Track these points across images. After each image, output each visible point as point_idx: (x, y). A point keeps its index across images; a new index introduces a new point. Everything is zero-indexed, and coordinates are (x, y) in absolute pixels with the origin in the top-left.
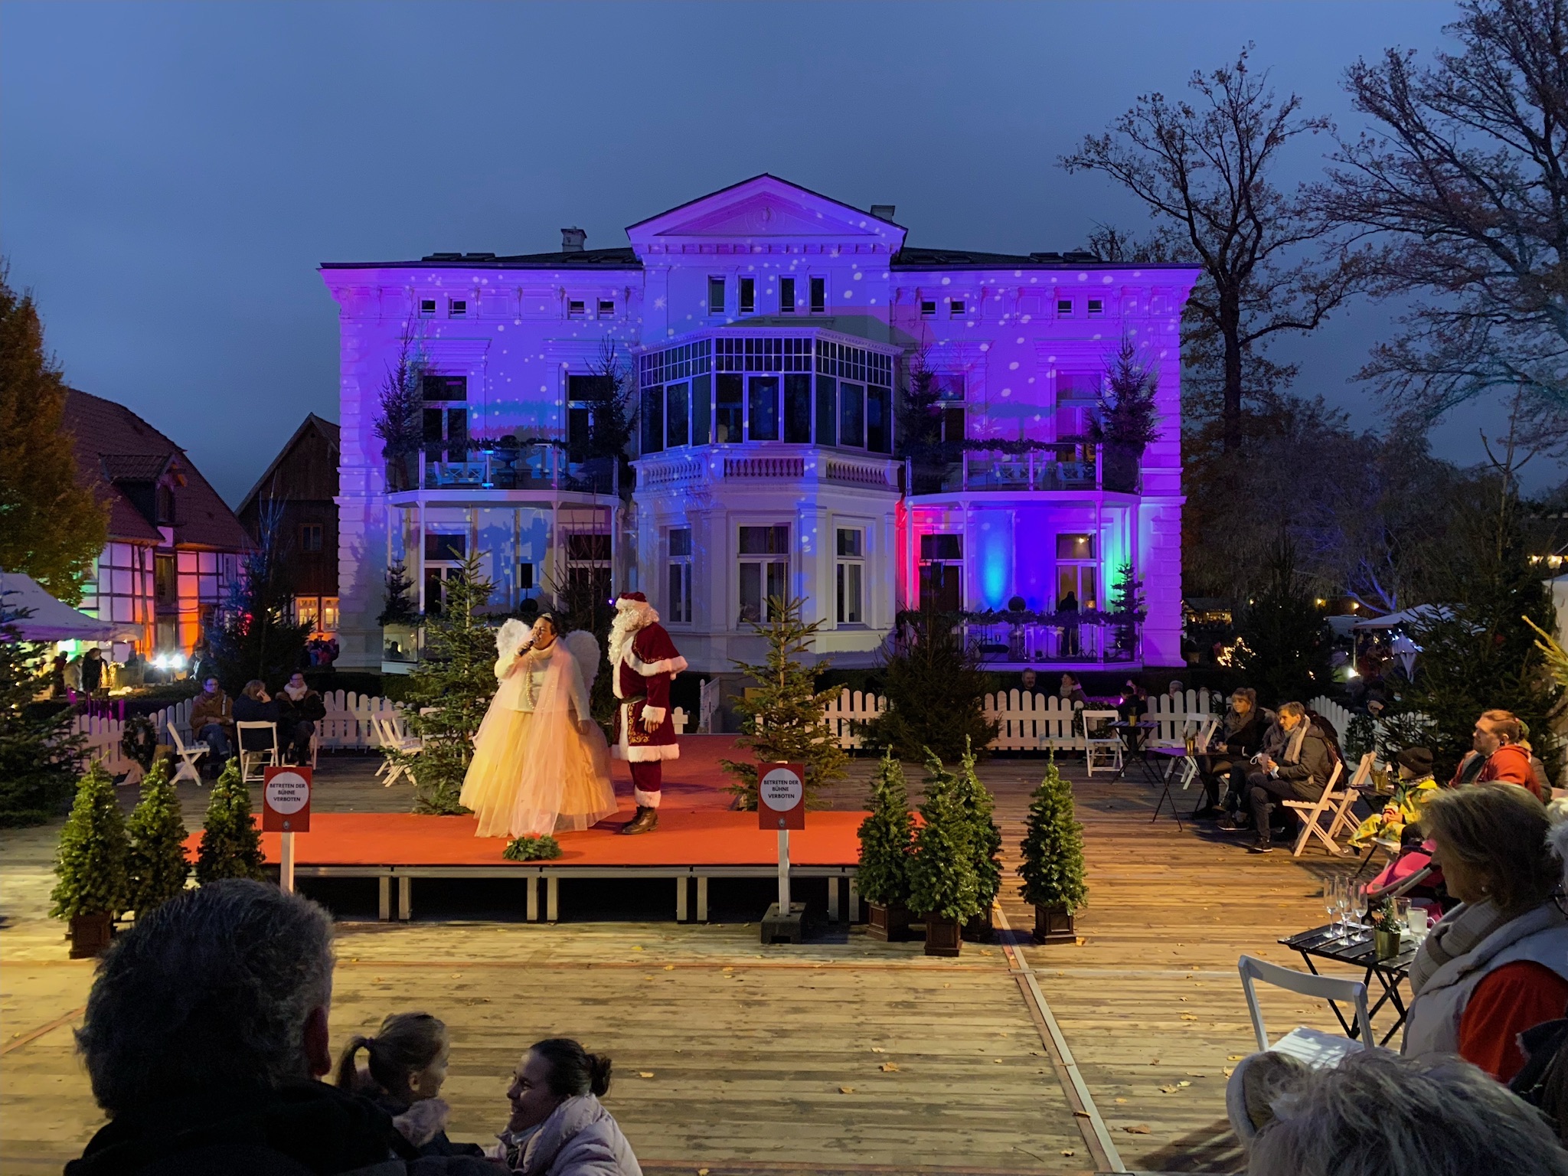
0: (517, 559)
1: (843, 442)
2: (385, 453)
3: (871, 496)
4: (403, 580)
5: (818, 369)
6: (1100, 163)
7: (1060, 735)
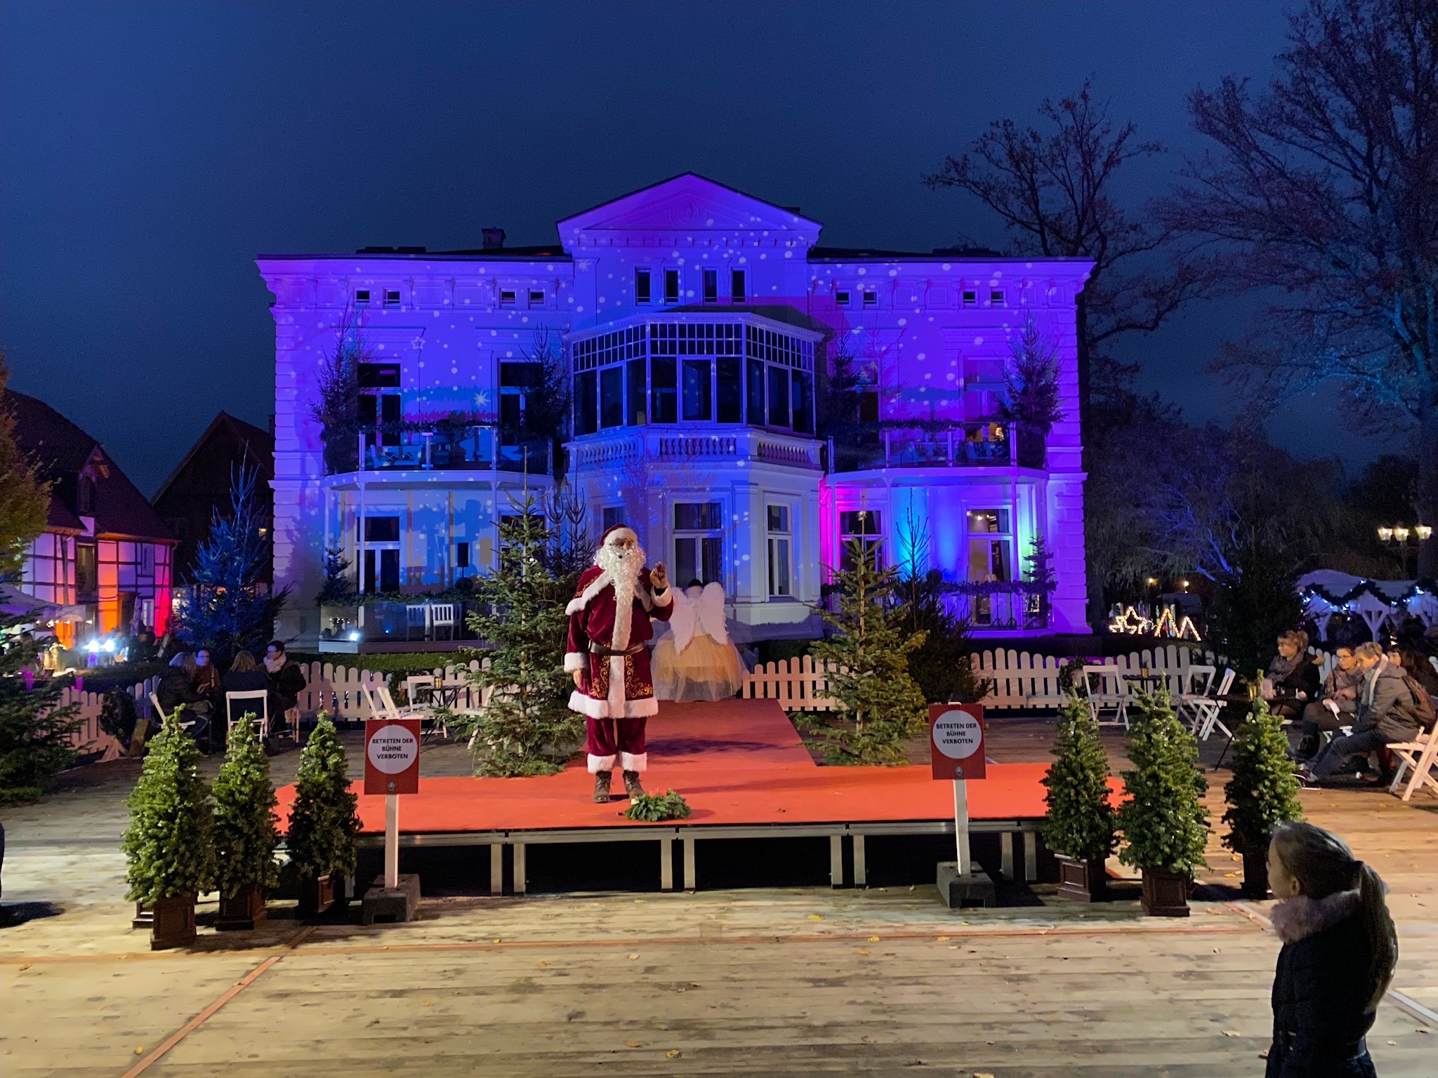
0: (451, 540)
1: (771, 422)
2: (323, 436)
3: (797, 473)
4: (339, 561)
5: (749, 353)
6: (959, 181)
7: (1046, 693)
